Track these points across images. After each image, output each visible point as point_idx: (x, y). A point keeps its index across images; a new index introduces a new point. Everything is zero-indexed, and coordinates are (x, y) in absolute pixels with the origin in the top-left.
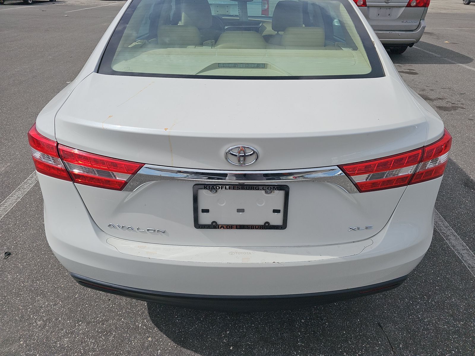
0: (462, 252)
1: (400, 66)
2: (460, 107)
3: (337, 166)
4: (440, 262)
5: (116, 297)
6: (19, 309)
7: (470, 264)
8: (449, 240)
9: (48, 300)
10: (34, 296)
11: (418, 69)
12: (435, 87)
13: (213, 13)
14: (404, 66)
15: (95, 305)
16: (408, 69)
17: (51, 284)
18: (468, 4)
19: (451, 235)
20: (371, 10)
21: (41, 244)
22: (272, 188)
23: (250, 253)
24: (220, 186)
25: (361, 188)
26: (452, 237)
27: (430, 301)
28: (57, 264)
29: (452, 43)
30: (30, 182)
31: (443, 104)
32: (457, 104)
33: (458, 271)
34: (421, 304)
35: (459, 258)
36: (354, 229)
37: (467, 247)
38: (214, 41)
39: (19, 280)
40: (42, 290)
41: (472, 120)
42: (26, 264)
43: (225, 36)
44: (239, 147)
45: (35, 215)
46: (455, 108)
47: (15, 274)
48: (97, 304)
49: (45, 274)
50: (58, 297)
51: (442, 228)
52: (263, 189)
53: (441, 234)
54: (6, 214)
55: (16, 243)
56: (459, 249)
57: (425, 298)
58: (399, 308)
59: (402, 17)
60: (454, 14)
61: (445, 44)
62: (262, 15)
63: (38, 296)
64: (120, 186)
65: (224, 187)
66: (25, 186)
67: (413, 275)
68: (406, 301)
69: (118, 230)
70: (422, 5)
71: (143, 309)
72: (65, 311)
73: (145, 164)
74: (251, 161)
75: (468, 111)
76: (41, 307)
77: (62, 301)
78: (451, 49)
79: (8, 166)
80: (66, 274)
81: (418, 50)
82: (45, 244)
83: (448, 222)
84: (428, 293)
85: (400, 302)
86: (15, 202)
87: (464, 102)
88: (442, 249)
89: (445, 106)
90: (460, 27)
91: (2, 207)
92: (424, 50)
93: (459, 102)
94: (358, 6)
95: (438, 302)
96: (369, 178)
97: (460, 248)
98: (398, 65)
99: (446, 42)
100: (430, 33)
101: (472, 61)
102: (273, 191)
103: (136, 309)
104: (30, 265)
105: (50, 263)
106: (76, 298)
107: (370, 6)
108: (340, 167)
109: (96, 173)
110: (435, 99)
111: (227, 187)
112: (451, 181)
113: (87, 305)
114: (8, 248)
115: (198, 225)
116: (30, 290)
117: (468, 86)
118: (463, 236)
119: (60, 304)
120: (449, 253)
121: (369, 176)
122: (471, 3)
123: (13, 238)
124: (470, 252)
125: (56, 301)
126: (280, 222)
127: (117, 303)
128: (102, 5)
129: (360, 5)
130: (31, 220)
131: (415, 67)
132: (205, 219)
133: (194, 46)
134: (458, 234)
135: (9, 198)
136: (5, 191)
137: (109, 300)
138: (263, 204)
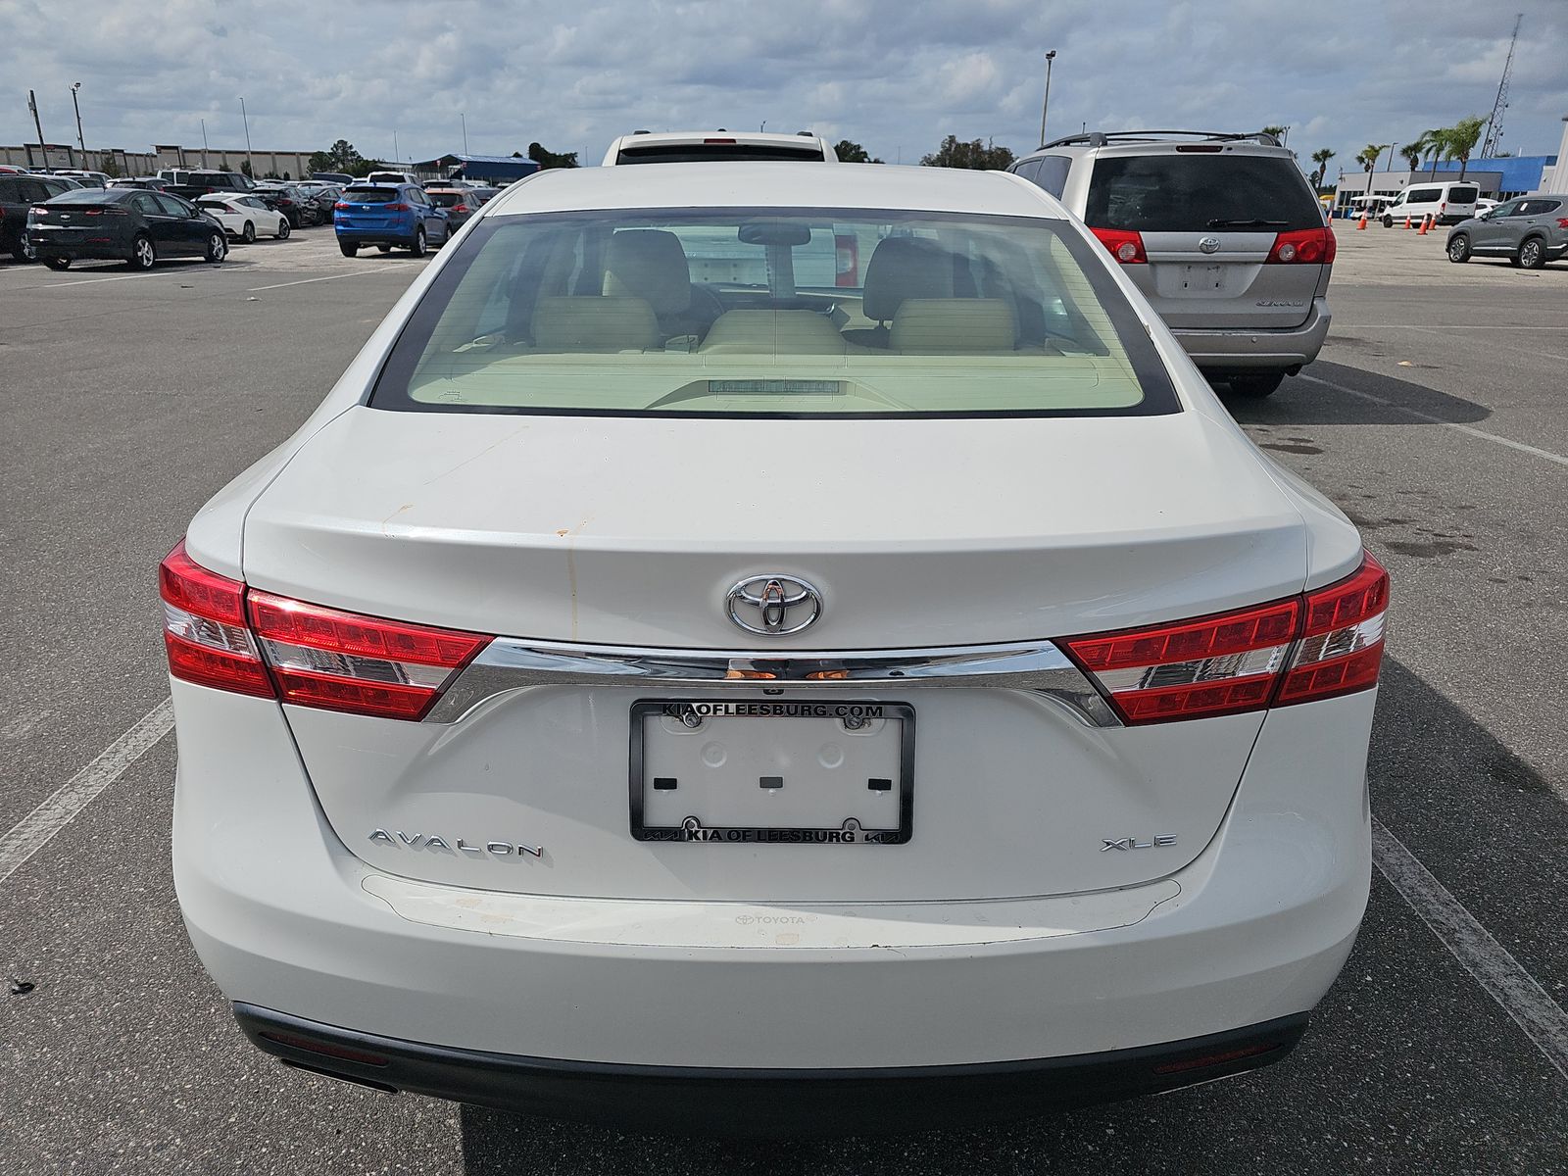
0: (1503, 982)
1: (1264, 431)
2: (1460, 546)
3: (1051, 639)
4: (1432, 1016)
5: (362, 1124)
6: (40, 1159)
7: (1533, 1022)
8: (1458, 944)
9: (138, 1132)
10: (94, 1120)
11: (1321, 438)
12: (1376, 488)
13: (693, 280)
14: (1276, 431)
15: (292, 1147)
16: (1290, 439)
17: (153, 1080)
18: (1464, 259)
19: (1463, 928)
20: (1161, 270)
21: (127, 956)
22: (864, 711)
23: (800, 920)
24: (711, 705)
25: (1127, 711)
26: (1465, 935)
27: (1407, 1142)
28: (176, 1016)
29: (1422, 366)
30: (107, 765)
31: (1405, 535)
32: (1451, 537)
33: (1496, 1044)
34: (1380, 1150)
35: (1494, 1001)
36: (1117, 847)
37: (1521, 968)
38: (696, 337)
39: (49, 1069)
40: (119, 1101)
41: (1502, 581)
42: (77, 1018)
43: (728, 322)
44: (767, 580)
45: (117, 865)
46: (1445, 548)
47: (38, 1048)
48: (299, 1146)
49: (134, 1048)
50: (171, 1121)
51: (1430, 907)
52: (838, 714)
53: (1429, 925)
54: (26, 863)
55: (49, 951)
56: (1492, 972)
57: (1392, 1131)
58: (1305, 1161)
59: (1256, 291)
60: (1421, 289)
61: (1402, 369)
62: (836, 284)
63: (105, 1120)
64: (418, 707)
65: (723, 708)
66: (92, 779)
67: (1346, 1057)
68: (1329, 1139)
69: (400, 848)
70: (1313, 256)
71: (450, 1163)
72: (192, 1169)
73: (496, 636)
74: (799, 619)
75: (1488, 556)
76: (115, 1155)
77: (184, 1137)
78: (1419, 382)
79: (41, 720)
80: (203, 1049)
81: (1319, 385)
82: (143, 956)
83: (1451, 888)
84: (1401, 1114)
85: (1310, 1144)
86: (55, 826)
87: (1471, 531)
88: (1437, 974)
89: (1414, 541)
90: (1442, 324)
91: (15, 841)
92: (1338, 387)
93: (1459, 530)
94: (1121, 262)
95: (1436, 1143)
96: (1149, 680)
97: (1495, 969)
98: (1258, 426)
99: (1404, 363)
100: (1352, 339)
101: (1487, 416)
102: (866, 721)
103: (426, 1163)
104: (87, 1021)
105: (153, 1015)
106: (229, 1126)
107: (1158, 262)
108: (1061, 643)
109: (351, 668)
110: (1380, 524)
111: (732, 707)
112: (1450, 765)
113: (264, 1150)
114: (22, 968)
115: (641, 830)
116: (83, 1098)
117: (1483, 487)
118: (1504, 930)
119: (177, 1146)
120: (1461, 986)
121: (1148, 673)
122: (1472, 257)
123: (39, 936)
124: (1529, 981)
125: (163, 1135)
126: (891, 821)
127: (364, 1144)
128: (361, 270)
129: (1125, 259)
130: (100, 882)
131: (1312, 432)
132: (663, 810)
133: (640, 351)
134: (1486, 926)
135: (37, 815)
136: (27, 793)
137: (339, 1132)
138: (837, 761)
